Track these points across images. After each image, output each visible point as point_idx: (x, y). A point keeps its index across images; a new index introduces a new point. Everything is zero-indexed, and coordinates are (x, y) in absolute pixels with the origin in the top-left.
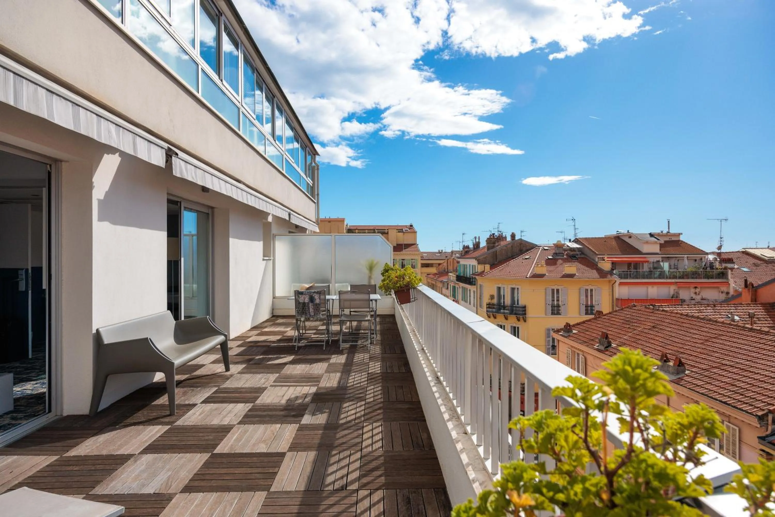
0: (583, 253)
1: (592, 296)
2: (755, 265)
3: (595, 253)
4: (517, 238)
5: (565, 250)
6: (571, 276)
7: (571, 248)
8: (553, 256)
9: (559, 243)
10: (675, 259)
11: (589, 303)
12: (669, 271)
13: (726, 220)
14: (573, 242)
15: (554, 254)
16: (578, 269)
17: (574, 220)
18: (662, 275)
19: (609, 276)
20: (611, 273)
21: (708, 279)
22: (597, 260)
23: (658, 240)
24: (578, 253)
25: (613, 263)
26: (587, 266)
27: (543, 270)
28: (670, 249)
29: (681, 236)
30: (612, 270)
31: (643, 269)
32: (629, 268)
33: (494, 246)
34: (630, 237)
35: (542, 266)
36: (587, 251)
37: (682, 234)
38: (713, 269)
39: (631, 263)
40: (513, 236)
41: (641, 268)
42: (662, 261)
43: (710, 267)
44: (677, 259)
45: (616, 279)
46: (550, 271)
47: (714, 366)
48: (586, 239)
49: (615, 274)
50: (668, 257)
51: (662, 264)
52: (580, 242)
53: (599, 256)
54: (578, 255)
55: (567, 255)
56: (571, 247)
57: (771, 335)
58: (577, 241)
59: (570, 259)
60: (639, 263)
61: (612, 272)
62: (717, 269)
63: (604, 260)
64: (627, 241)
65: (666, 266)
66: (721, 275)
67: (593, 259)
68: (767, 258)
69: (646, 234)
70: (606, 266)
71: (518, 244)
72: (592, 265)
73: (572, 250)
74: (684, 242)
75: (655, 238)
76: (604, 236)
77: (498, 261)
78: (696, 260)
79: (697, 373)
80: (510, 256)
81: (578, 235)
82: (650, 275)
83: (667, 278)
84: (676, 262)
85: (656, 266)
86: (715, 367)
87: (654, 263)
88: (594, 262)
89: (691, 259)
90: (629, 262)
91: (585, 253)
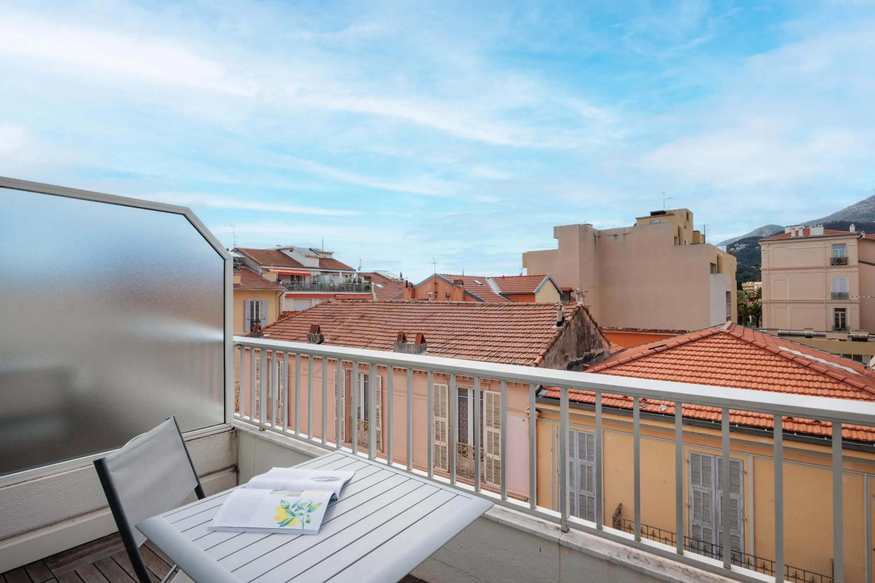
0: (244, 265)
1: (257, 310)
2: (385, 283)
3: (259, 263)
10: (331, 274)
11: (255, 318)
12: (329, 285)
14: (232, 251)
16: (243, 280)
18: (323, 288)
19: (275, 288)
20: (277, 284)
21: (359, 292)
22: (261, 271)
23: (317, 255)
24: (239, 263)
25: (279, 275)
26: (252, 277)
29: (333, 255)
30: (279, 281)
31: (305, 281)
32: (292, 280)
34: (291, 251)
36: (248, 261)
37: (334, 253)
38: (361, 284)
41: (303, 280)
42: (322, 275)
43: (358, 283)
45: (283, 290)
48: (246, 250)
49: (281, 285)
50: (326, 272)
52: (241, 252)
53: (263, 267)
60: (305, 277)
61: (279, 284)
62: (363, 284)
63: (268, 271)
64: (288, 255)
66: (367, 288)
67: (256, 271)
69: (306, 249)
70: (272, 277)
74: (336, 260)
75: (315, 253)
76: (265, 249)
78: (347, 275)
79: (438, 348)
81: (237, 245)
82: (311, 287)
84: (333, 276)
85: (317, 281)
87: (315, 278)
88: (258, 273)
89: (344, 274)
90: (293, 274)
91: (247, 263)
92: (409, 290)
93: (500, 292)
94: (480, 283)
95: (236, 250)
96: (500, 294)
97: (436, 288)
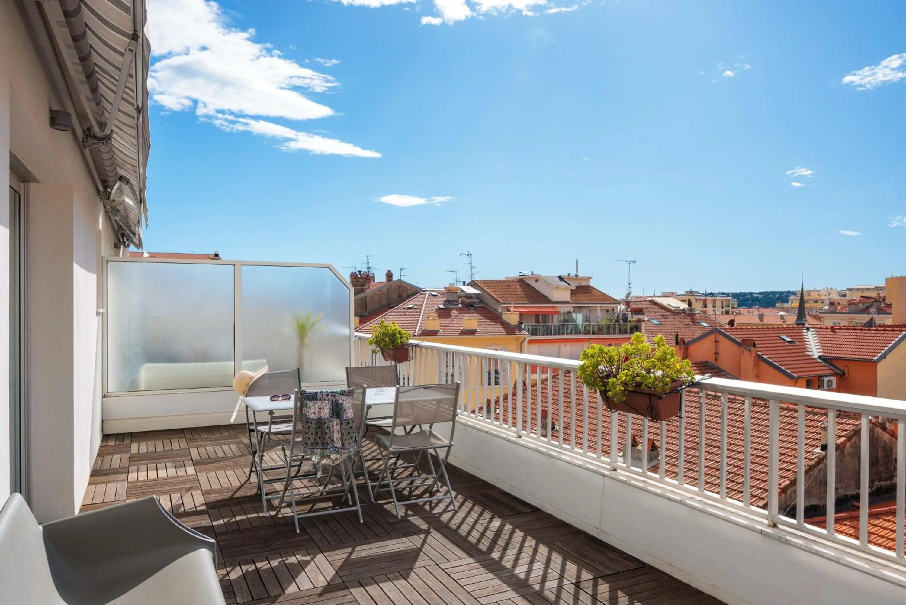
0: (481, 301)
2: (663, 316)
3: (498, 301)
4: (395, 278)
5: (459, 297)
6: (472, 332)
7: (468, 294)
8: (444, 305)
9: (452, 286)
10: (586, 309)
12: (582, 325)
13: (634, 262)
14: (468, 285)
15: (445, 301)
16: (479, 324)
17: (469, 255)
18: (575, 330)
19: (517, 333)
20: (518, 327)
21: (622, 334)
22: (500, 310)
23: (569, 284)
24: (476, 300)
25: (521, 314)
26: (490, 319)
27: (435, 324)
28: (581, 297)
29: (591, 280)
30: (521, 323)
31: (552, 322)
32: (537, 321)
33: (363, 289)
34: (537, 281)
35: (434, 319)
36: (487, 298)
37: (591, 278)
38: (626, 322)
39: (539, 315)
40: (389, 275)
41: (550, 320)
42: (574, 312)
43: (623, 320)
44: (590, 309)
45: (525, 336)
46: (445, 326)
47: (689, 446)
48: (484, 281)
49: (523, 330)
50: (580, 307)
51: (574, 315)
52: (478, 285)
53: (502, 305)
54: (475, 303)
55: (462, 303)
56: (467, 292)
57: (738, 403)
58: (473, 284)
59: (466, 308)
60: (552, 315)
61: (521, 327)
62: (630, 321)
63: (509, 310)
64: (533, 285)
65: (579, 318)
66: (635, 329)
67: (495, 310)
68: (673, 309)
69: (554, 277)
70: (512, 318)
71: (397, 288)
72: (496, 318)
73: (469, 296)
74: (594, 288)
75: (566, 282)
76: (504, 279)
77: (368, 311)
78: (608, 311)
79: (672, 458)
80: (386, 304)
81: (475, 275)
82: (561, 329)
83: (580, 333)
84: (588, 313)
85: (567, 320)
86: (690, 448)
87: (565, 315)
88: (496, 313)
89: (604, 308)
90: (537, 313)
91: (485, 300)
92: (680, 347)
93: (820, 354)
94: (788, 339)
95: (473, 283)
96: (820, 357)
97: (716, 347)
